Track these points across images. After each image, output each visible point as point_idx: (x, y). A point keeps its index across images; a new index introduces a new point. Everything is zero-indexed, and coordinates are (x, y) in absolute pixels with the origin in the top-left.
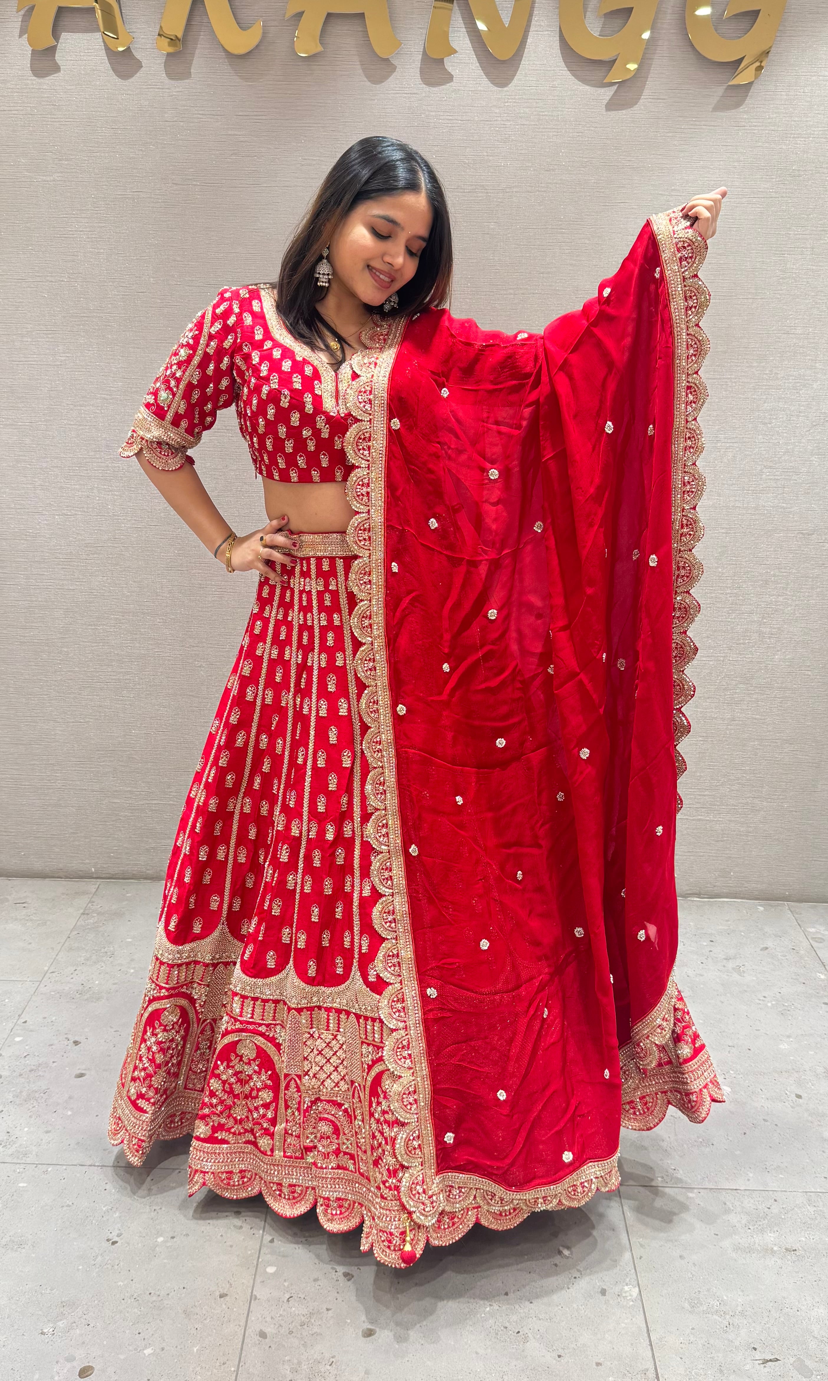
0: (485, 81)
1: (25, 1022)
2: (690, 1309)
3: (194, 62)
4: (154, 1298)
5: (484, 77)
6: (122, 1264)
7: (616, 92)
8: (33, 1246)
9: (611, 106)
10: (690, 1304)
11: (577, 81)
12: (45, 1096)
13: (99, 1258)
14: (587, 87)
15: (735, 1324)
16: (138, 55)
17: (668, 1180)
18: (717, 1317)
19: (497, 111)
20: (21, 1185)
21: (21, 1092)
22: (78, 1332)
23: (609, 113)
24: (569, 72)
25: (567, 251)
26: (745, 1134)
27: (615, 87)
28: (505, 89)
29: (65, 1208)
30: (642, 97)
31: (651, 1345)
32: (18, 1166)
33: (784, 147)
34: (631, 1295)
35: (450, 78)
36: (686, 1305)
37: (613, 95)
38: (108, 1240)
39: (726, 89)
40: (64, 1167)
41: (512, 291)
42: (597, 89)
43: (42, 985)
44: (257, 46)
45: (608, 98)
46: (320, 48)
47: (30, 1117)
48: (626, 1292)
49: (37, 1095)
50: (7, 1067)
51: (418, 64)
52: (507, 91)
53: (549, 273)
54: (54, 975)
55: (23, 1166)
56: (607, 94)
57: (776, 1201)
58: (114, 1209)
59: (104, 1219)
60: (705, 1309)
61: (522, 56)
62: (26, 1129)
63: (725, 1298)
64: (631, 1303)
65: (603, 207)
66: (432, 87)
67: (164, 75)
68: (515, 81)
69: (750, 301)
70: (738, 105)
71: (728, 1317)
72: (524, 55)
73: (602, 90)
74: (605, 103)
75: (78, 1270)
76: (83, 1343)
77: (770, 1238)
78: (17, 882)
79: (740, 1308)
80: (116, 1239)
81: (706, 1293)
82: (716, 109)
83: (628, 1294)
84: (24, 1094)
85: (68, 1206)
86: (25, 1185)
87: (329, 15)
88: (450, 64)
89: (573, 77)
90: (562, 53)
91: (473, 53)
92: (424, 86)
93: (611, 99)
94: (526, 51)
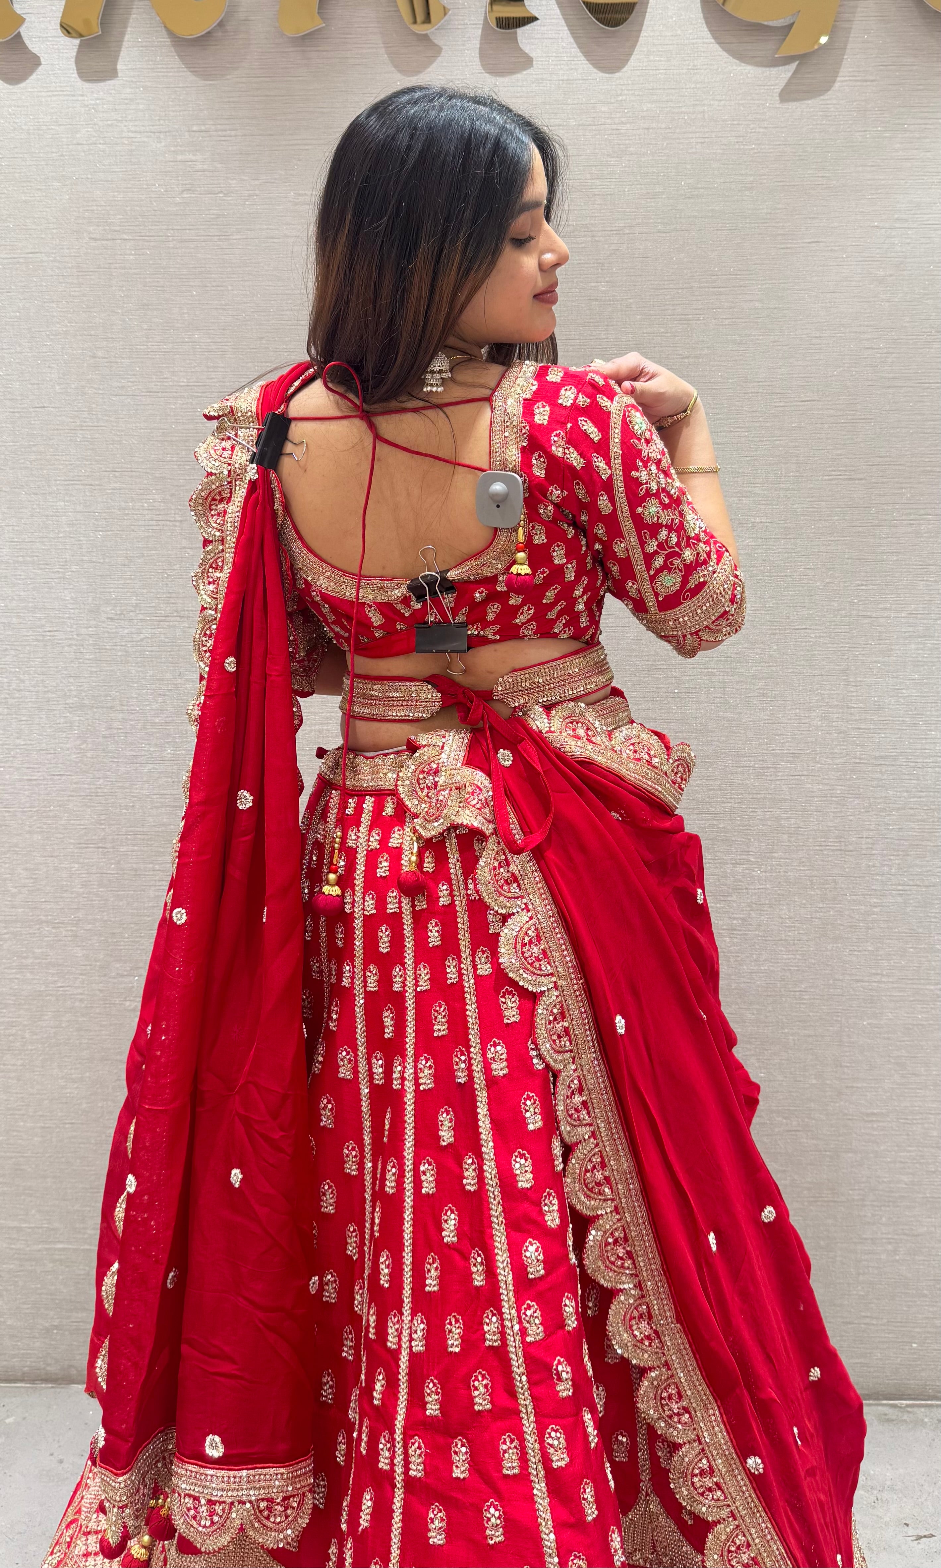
0: (583, 64)
3: (122, 54)
5: (583, 58)
7: (795, 73)
9: (788, 94)
14: (749, 68)
16: (33, 45)
19: (605, 108)
23: (785, 106)
24: (717, 46)
25: (727, 322)
27: (794, 65)
28: (617, 75)
30: (838, 79)
35: (527, 62)
37: (791, 77)
42: (764, 69)
44: (221, 25)
45: (782, 83)
46: (319, 24)
51: (476, 43)
52: (620, 78)
53: (697, 357)
56: (781, 75)
61: (642, 25)
65: (783, 251)
66: (500, 76)
67: (76, 75)
68: (633, 61)
72: (645, 23)
73: (774, 71)
74: (778, 91)
88: (527, 39)
89: (725, 54)
90: (705, 18)
91: (563, 22)
92: (487, 75)
93: (788, 84)
94: (648, 16)
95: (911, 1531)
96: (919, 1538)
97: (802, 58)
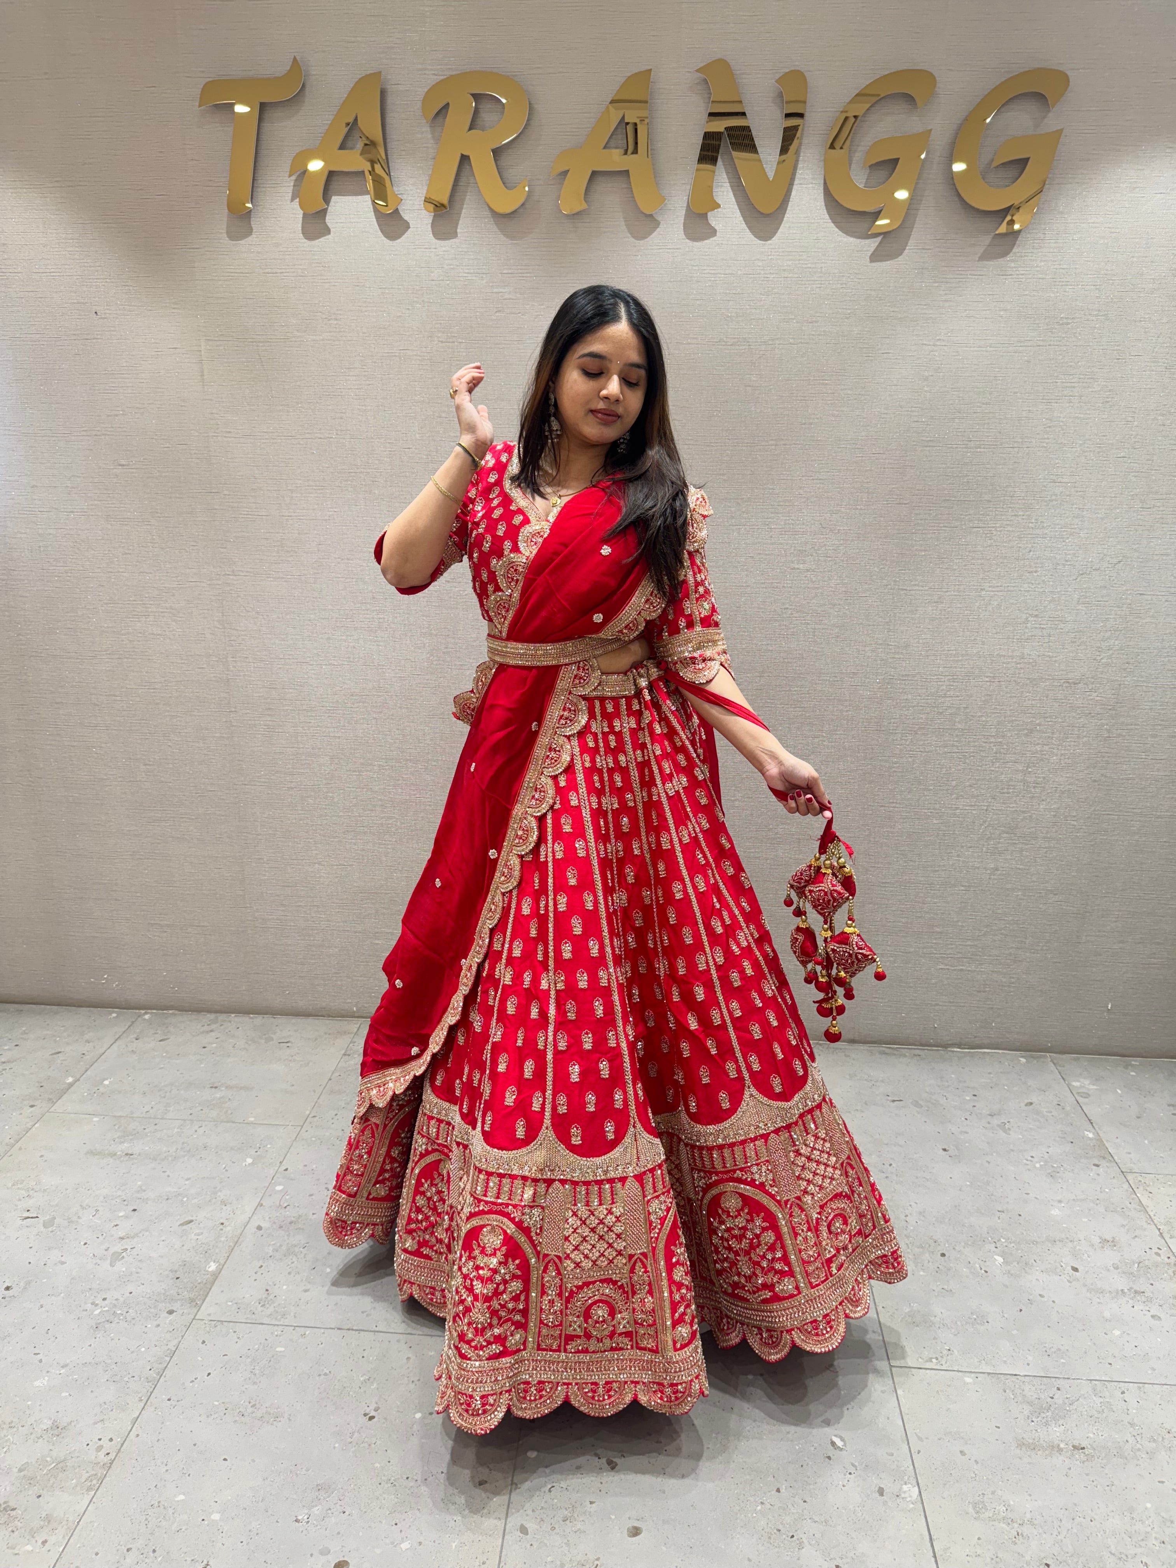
0: (747, 234)
1: (286, 1170)
2: (975, 1515)
3: (461, 221)
4: (412, 1484)
5: (748, 230)
6: (378, 1442)
7: (880, 243)
8: (290, 1420)
9: (875, 257)
10: (974, 1508)
11: (840, 233)
12: (304, 1251)
13: (356, 1435)
14: (852, 239)
15: (1025, 1534)
16: (406, 216)
17: (943, 1363)
18: (1004, 1526)
19: (760, 264)
20: (279, 1349)
21: (281, 1246)
22: (333, 1520)
23: (873, 264)
24: (833, 224)
26: (1021, 1310)
27: (879, 239)
28: (769, 242)
29: (322, 1377)
30: (908, 247)
31: (935, 1557)
32: (276, 1328)
33: (1052, 295)
34: (910, 1496)
35: (713, 232)
36: (971, 1510)
37: (878, 246)
38: (365, 1415)
39: (993, 238)
40: (322, 1331)
41: (773, 442)
42: (861, 240)
43: (303, 1130)
44: (523, 205)
45: (872, 249)
46: (584, 206)
47: (289, 1273)
48: (905, 1492)
49: (296, 1250)
50: (267, 1218)
51: (682, 219)
52: (771, 244)
54: (315, 1119)
55: (281, 1328)
56: (872, 244)
57: (1058, 1389)
58: (371, 1380)
59: (362, 1390)
60: (991, 1515)
61: (786, 210)
62: (285, 1287)
63: (1012, 1503)
64: (912, 1506)
65: (867, 358)
66: (695, 241)
67: (431, 235)
68: (778, 234)
69: (1016, 450)
70: (1005, 254)
71: (1016, 1525)
72: (788, 209)
73: (867, 241)
74: (870, 255)
75: (334, 1448)
76: (339, 1533)
77: (1055, 1432)
78: (281, 1020)
79: (1028, 1516)
80: (373, 1413)
81: (990, 1496)
82: (983, 258)
83: (907, 1495)
84: (284, 1248)
85: (326, 1374)
86: (283, 1349)
87: (594, 174)
88: (714, 219)
89: (837, 230)
90: (826, 205)
91: (736, 207)
92: (688, 241)
93: (874, 251)
94: (790, 204)
95: (890, 1098)
96: (894, 1101)
97: (886, 234)
